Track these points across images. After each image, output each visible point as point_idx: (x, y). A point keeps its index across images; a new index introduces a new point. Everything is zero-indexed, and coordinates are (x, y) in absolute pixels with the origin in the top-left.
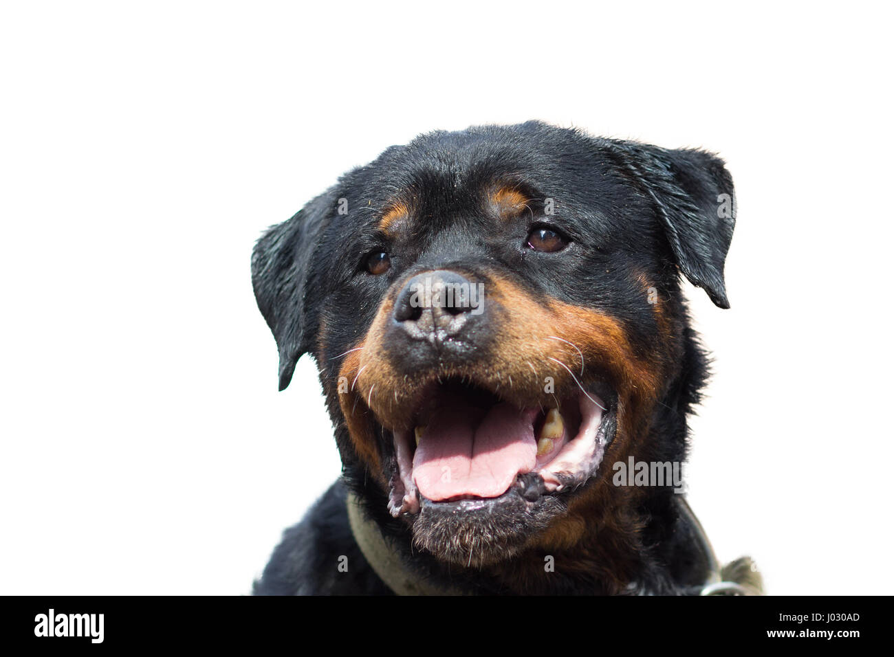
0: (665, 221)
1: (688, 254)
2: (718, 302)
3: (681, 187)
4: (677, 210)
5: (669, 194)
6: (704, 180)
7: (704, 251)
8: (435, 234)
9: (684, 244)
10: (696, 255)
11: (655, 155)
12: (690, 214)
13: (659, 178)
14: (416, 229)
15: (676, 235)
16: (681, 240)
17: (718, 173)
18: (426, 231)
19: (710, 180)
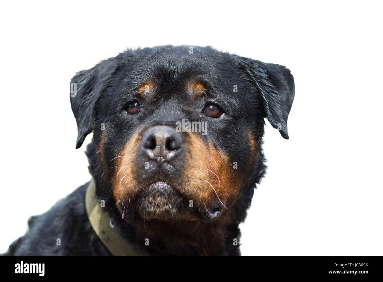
0: (263, 98)
1: (272, 113)
2: (284, 136)
3: (271, 82)
4: (268, 92)
5: (265, 85)
6: (281, 79)
7: (279, 112)
8: (164, 101)
9: (271, 109)
10: (276, 114)
11: (260, 66)
12: (274, 95)
13: (261, 77)
14: (155, 97)
15: (267, 104)
16: (269, 107)
17: (288, 76)
18: (160, 99)
19: (284, 79)
